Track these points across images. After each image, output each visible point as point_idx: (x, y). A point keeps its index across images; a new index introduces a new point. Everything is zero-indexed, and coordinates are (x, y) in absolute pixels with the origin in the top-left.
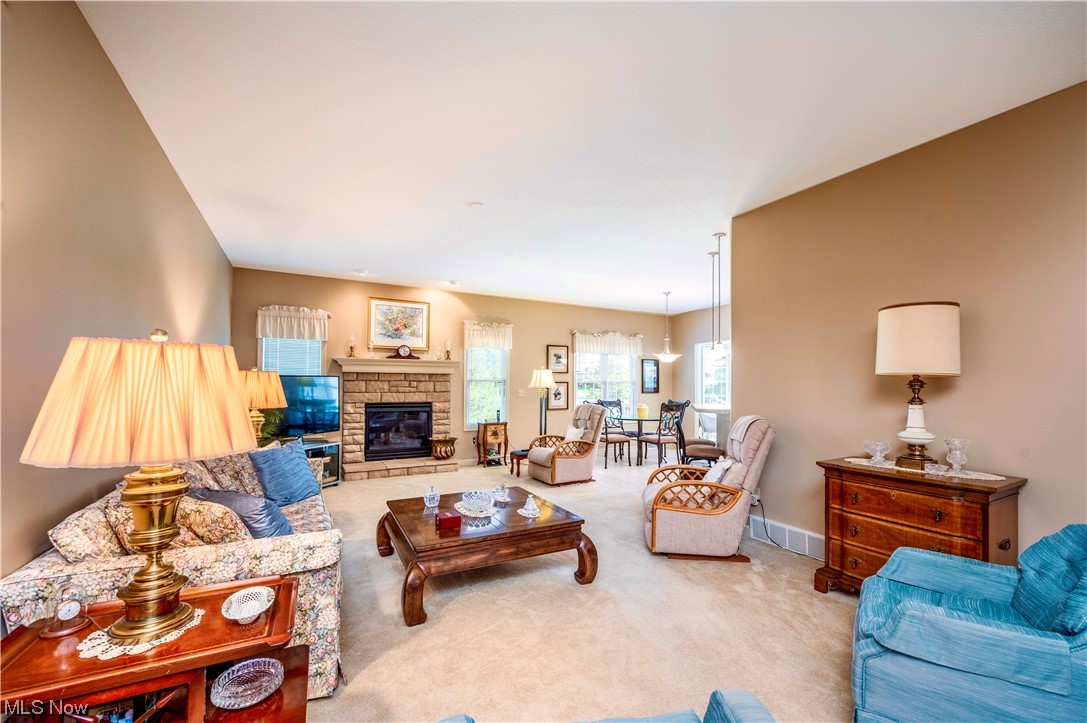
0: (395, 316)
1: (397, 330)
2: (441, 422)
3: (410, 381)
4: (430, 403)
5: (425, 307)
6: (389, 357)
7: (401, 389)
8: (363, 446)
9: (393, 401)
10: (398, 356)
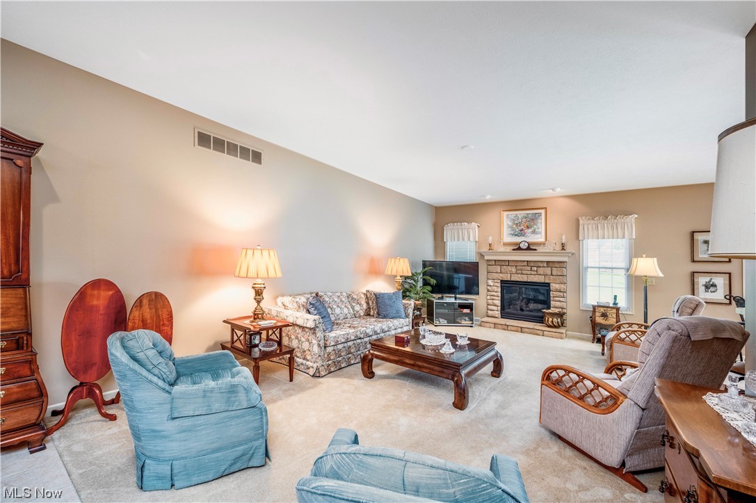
0: (520, 221)
1: (522, 230)
2: (557, 299)
3: (531, 266)
4: (549, 284)
5: (543, 211)
6: (513, 250)
7: (524, 272)
8: (499, 308)
9: (519, 280)
10: (519, 249)
